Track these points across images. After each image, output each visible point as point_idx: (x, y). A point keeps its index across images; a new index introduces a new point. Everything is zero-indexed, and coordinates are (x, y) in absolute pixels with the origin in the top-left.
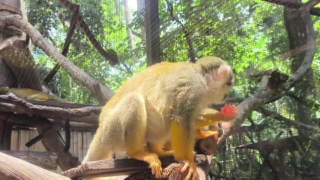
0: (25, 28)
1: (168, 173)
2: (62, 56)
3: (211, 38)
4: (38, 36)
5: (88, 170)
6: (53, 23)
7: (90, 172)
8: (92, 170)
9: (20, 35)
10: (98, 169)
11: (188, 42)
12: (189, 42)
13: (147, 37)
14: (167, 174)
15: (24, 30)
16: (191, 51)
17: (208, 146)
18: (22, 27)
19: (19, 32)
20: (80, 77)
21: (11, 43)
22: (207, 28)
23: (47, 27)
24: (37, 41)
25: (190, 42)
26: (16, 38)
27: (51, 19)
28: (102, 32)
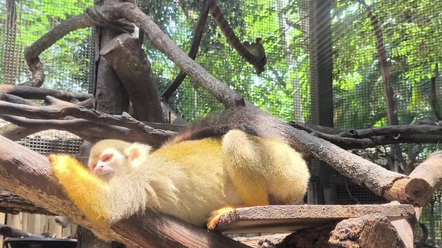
0: (139, 21)
1: (358, 230)
2: (190, 60)
3: (412, 28)
4: (157, 32)
5: (238, 220)
6: (172, 14)
7: (241, 224)
8: (244, 219)
9: (132, 31)
10: (253, 219)
11: (376, 34)
12: (378, 33)
13: (311, 28)
14: (356, 232)
15: (138, 24)
16: (381, 48)
17: (417, 192)
18: (135, 20)
19: (131, 27)
20: (216, 90)
21: (121, 43)
22: (409, 10)
23: (162, 19)
24: (155, 39)
25: (380, 34)
26: (126, 36)
27: (169, 8)
28: (242, 24)
